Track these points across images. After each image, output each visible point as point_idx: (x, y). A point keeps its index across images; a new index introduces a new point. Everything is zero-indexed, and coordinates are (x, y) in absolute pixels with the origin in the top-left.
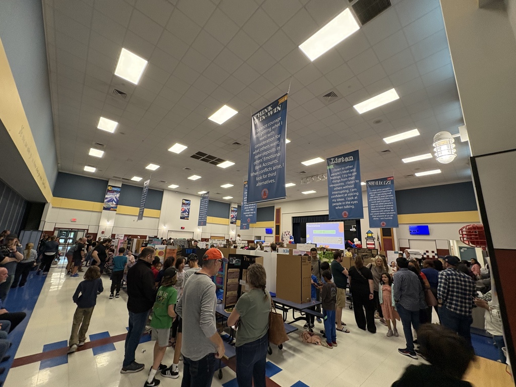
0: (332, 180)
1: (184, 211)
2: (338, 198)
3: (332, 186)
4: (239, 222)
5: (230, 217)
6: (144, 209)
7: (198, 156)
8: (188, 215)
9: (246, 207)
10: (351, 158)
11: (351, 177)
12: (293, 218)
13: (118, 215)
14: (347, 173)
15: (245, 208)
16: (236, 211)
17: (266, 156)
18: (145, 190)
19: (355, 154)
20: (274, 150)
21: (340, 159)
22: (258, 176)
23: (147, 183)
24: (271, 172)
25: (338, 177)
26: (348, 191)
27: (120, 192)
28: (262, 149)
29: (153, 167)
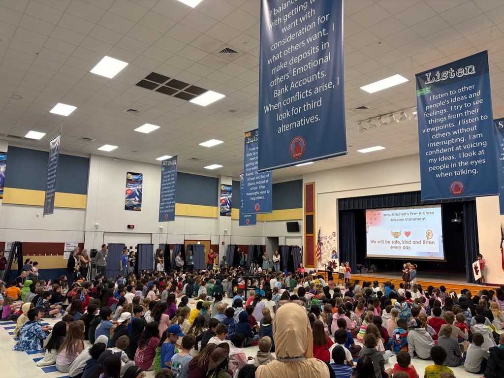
0: (428, 118)
1: (132, 195)
2: (441, 155)
3: (427, 130)
4: (236, 212)
5: (220, 204)
6: (54, 193)
7: (152, 81)
8: (140, 201)
9: (251, 181)
10: (471, 70)
11: (470, 109)
12: (340, 201)
13: (5, 207)
14: (462, 103)
15: (250, 184)
16: (230, 192)
17: (297, 65)
18: (53, 157)
19: (480, 60)
20: (315, 50)
21: (445, 74)
22: (281, 110)
23: (56, 142)
24: (309, 100)
25: (442, 112)
26: (463, 140)
27: (5, 162)
28: (288, 51)
29: (63, 110)
